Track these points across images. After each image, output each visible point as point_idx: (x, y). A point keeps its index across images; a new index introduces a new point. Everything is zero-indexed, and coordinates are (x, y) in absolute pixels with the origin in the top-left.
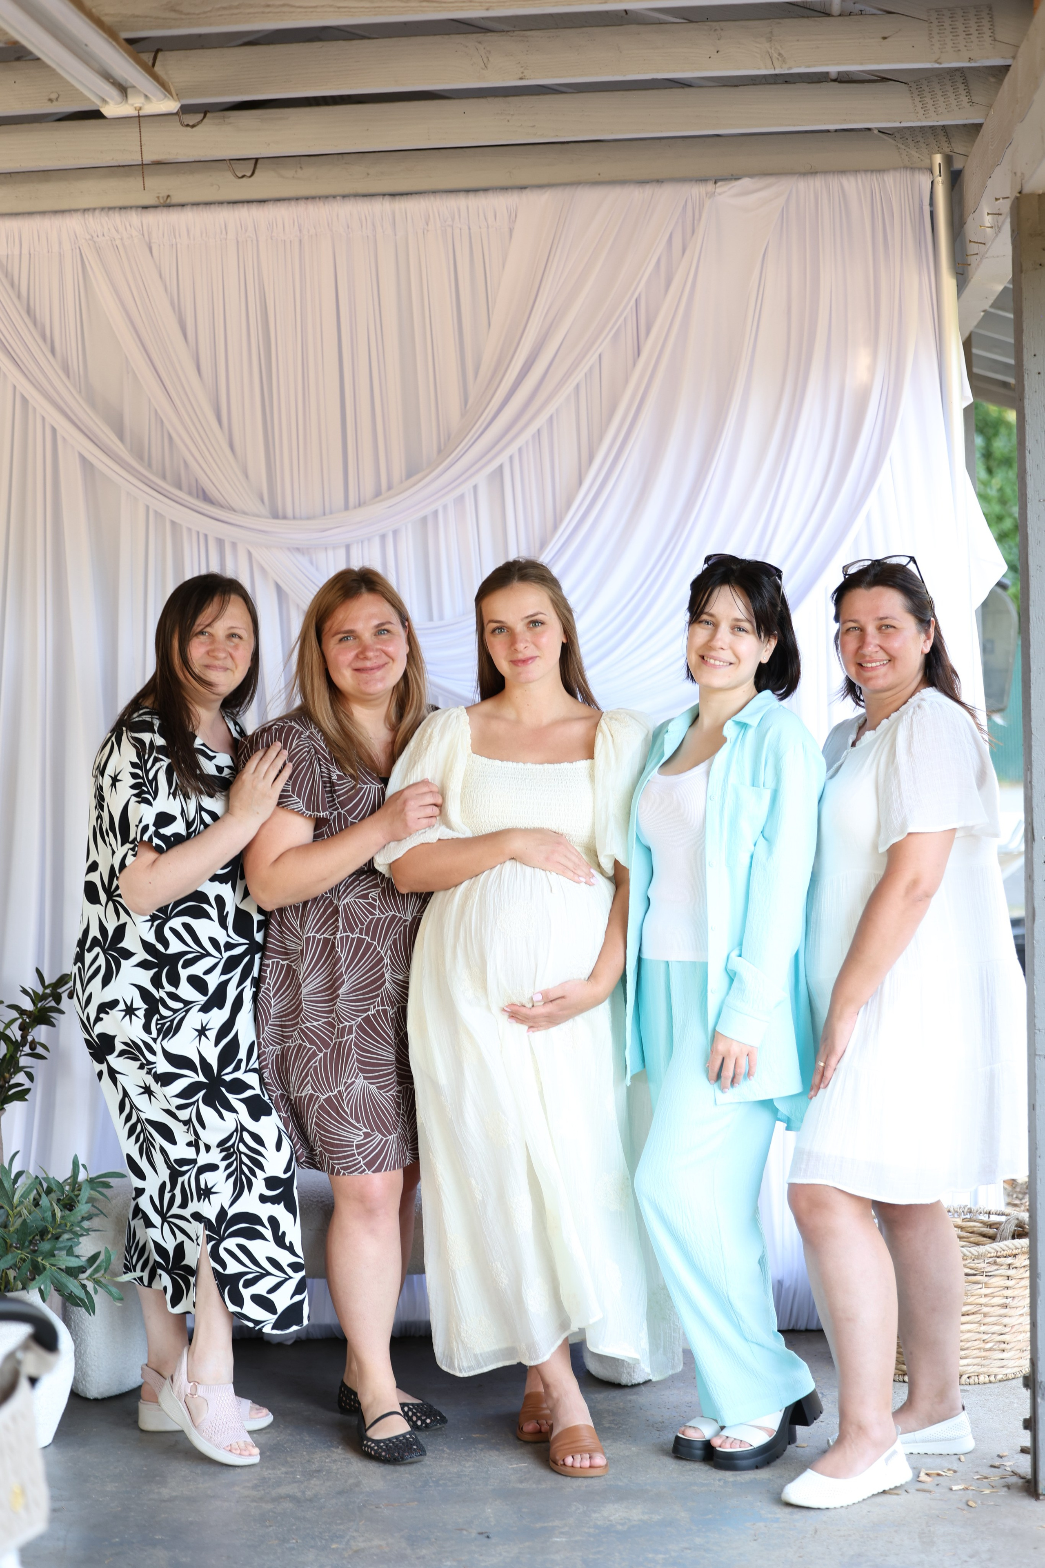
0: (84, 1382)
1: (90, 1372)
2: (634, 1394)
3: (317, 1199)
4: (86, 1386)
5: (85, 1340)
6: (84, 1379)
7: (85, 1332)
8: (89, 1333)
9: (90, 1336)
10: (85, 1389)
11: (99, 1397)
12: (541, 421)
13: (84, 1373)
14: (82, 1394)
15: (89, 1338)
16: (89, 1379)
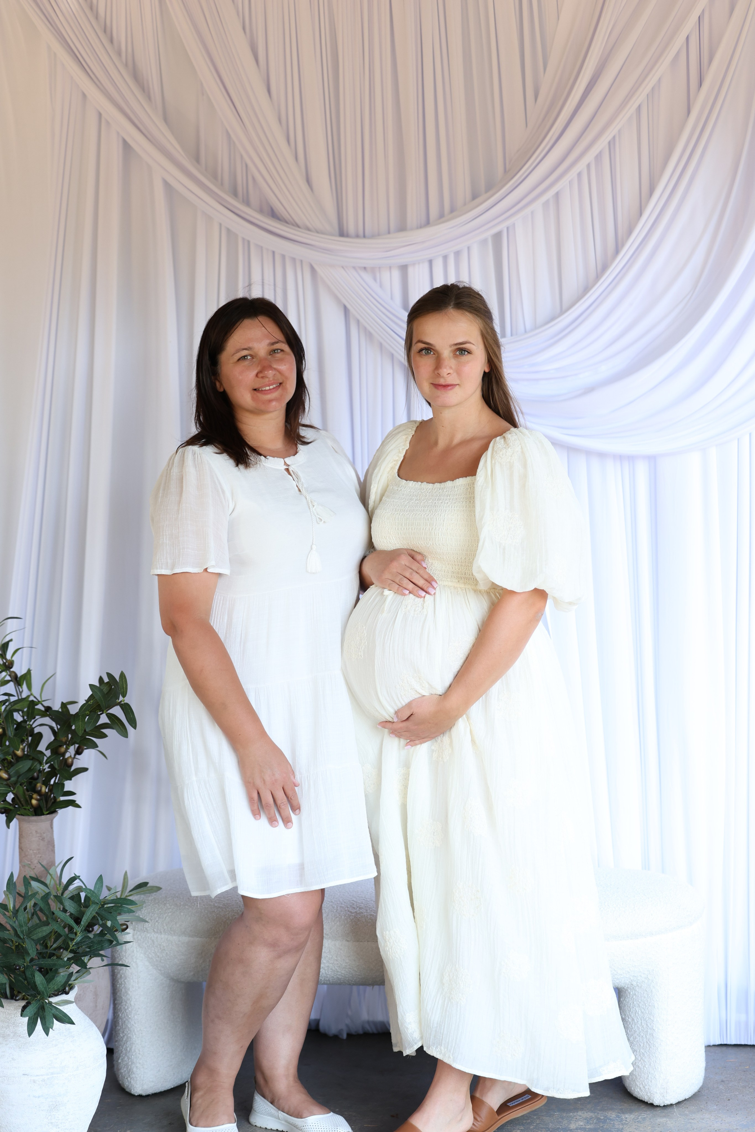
0: (129, 1079)
1: (135, 1069)
2: (664, 1116)
3: (355, 911)
4: (131, 1082)
5: (131, 1038)
6: (129, 1076)
7: (130, 1031)
8: (134, 1031)
9: (135, 1034)
10: (130, 1086)
11: (144, 1094)
12: (602, 144)
13: (130, 1070)
14: (127, 1090)
15: (134, 1036)
16: (133, 1076)
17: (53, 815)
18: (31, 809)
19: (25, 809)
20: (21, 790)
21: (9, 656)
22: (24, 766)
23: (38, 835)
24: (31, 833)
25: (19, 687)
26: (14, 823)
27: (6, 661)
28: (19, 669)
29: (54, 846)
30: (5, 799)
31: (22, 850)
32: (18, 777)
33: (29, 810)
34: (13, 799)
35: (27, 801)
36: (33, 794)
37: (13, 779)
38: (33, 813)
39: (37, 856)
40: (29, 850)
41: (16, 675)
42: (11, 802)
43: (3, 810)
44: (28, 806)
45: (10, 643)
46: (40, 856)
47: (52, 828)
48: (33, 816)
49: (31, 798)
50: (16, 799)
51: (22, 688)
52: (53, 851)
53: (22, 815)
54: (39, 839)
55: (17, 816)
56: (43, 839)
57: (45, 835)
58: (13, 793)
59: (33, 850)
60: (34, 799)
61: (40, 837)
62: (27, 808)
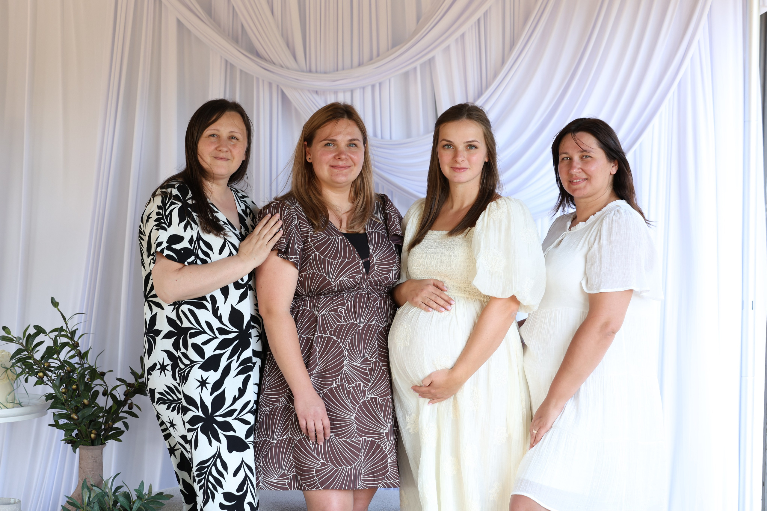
17: (103, 446)
18: (89, 441)
19: (85, 441)
20: (83, 427)
21: (76, 339)
22: (88, 412)
23: (93, 459)
24: (88, 457)
25: (82, 360)
26: (78, 450)
27: (74, 343)
28: (82, 349)
29: (102, 467)
30: (72, 434)
31: (81, 469)
32: (83, 419)
33: (88, 441)
34: (77, 435)
35: (87, 435)
36: (92, 431)
37: (80, 420)
38: (91, 444)
39: (92, 473)
40: (86, 469)
41: (80, 352)
42: (75, 437)
43: (69, 442)
44: (87, 439)
45: (77, 331)
46: (93, 472)
47: (102, 454)
48: (90, 445)
49: (91, 433)
50: (79, 434)
51: (84, 361)
52: (102, 470)
53: (83, 445)
54: (94, 461)
55: (80, 446)
56: (96, 462)
57: (97, 459)
58: (78, 430)
59: (89, 469)
60: (93, 434)
61: (94, 460)
62: (87, 440)
